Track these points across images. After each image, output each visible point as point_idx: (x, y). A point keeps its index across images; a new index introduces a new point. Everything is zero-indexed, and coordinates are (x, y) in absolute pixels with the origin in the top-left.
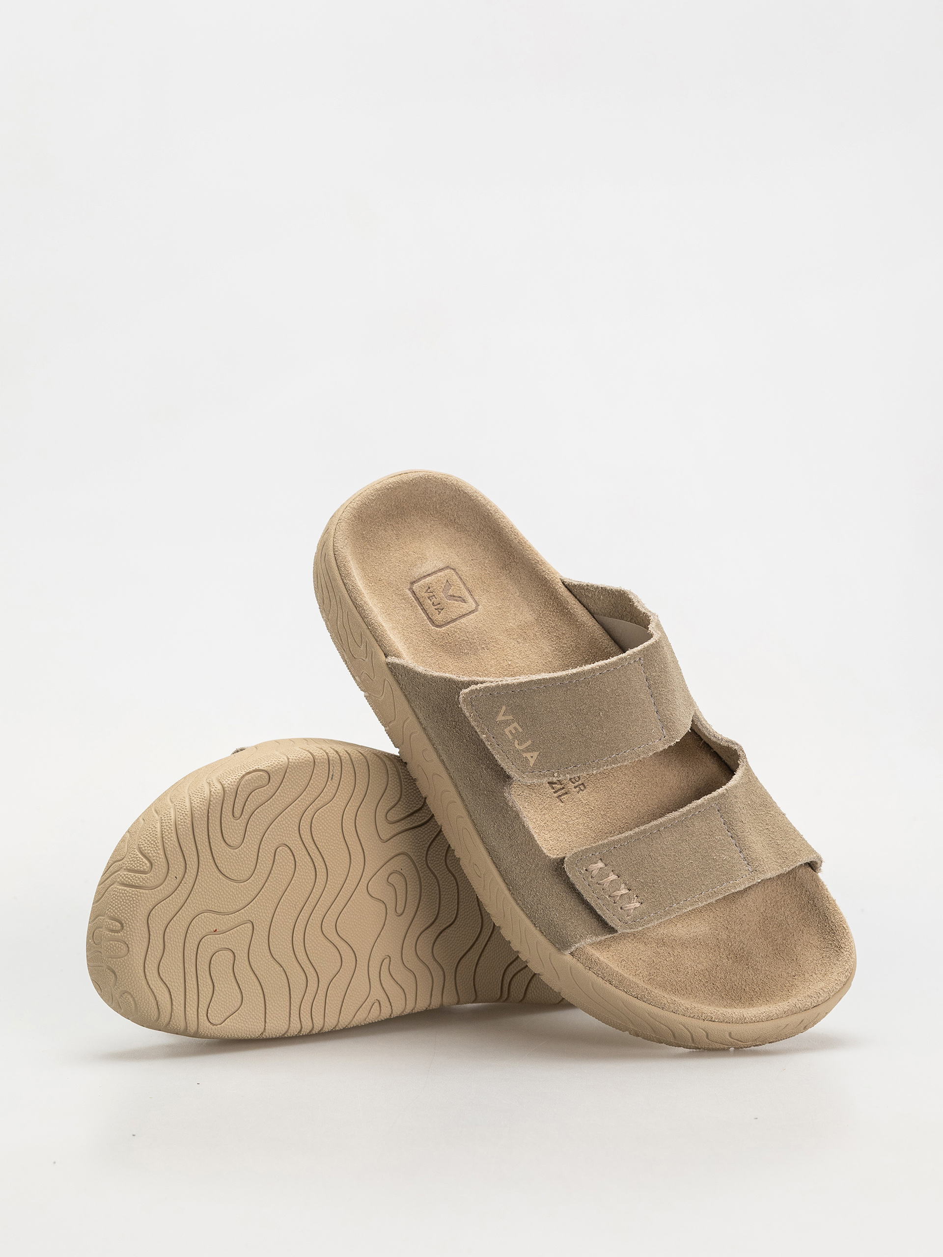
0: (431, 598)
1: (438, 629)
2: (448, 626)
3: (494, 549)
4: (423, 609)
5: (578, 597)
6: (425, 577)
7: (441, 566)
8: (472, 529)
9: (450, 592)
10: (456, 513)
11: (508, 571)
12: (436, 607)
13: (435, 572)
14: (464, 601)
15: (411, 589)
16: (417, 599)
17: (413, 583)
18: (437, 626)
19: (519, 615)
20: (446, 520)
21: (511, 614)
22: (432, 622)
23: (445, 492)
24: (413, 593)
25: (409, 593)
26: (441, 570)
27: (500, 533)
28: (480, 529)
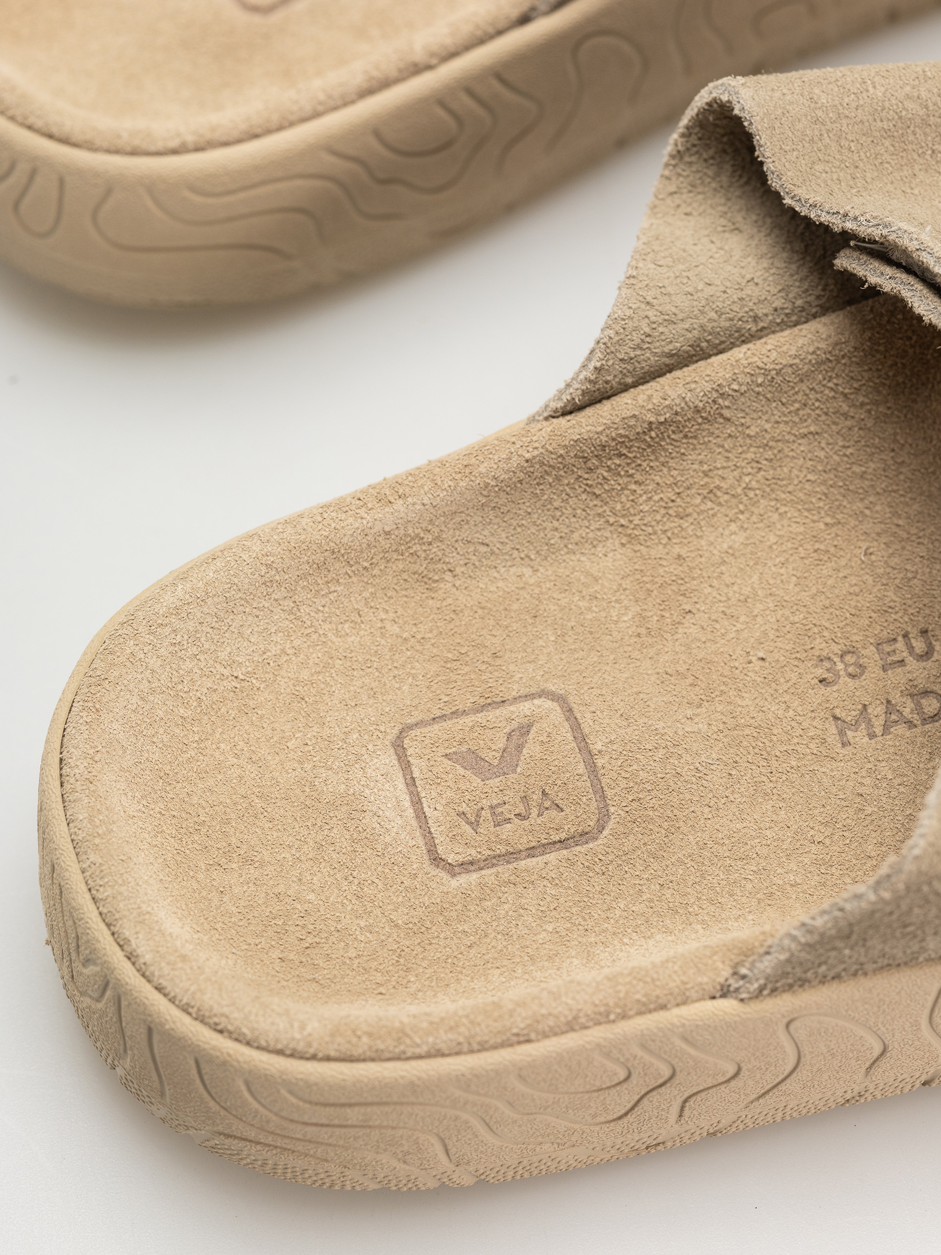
0: (500, 819)
1: (612, 824)
3: (366, 594)
4: (531, 852)
5: (629, 380)
6: (420, 817)
7: (392, 759)
8: (279, 637)
10: (218, 666)
11: (448, 576)
12: (535, 812)
13: (411, 783)
14: (525, 730)
15: (452, 870)
16: (491, 861)
17: (433, 860)
18: (601, 825)
20: (230, 704)
21: (589, 609)
22: (584, 836)
23: (153, 671)
24: (468, 866)
25: (464, 880)
26: (405, 765)
27: (333, 552)
28: (291, 612)
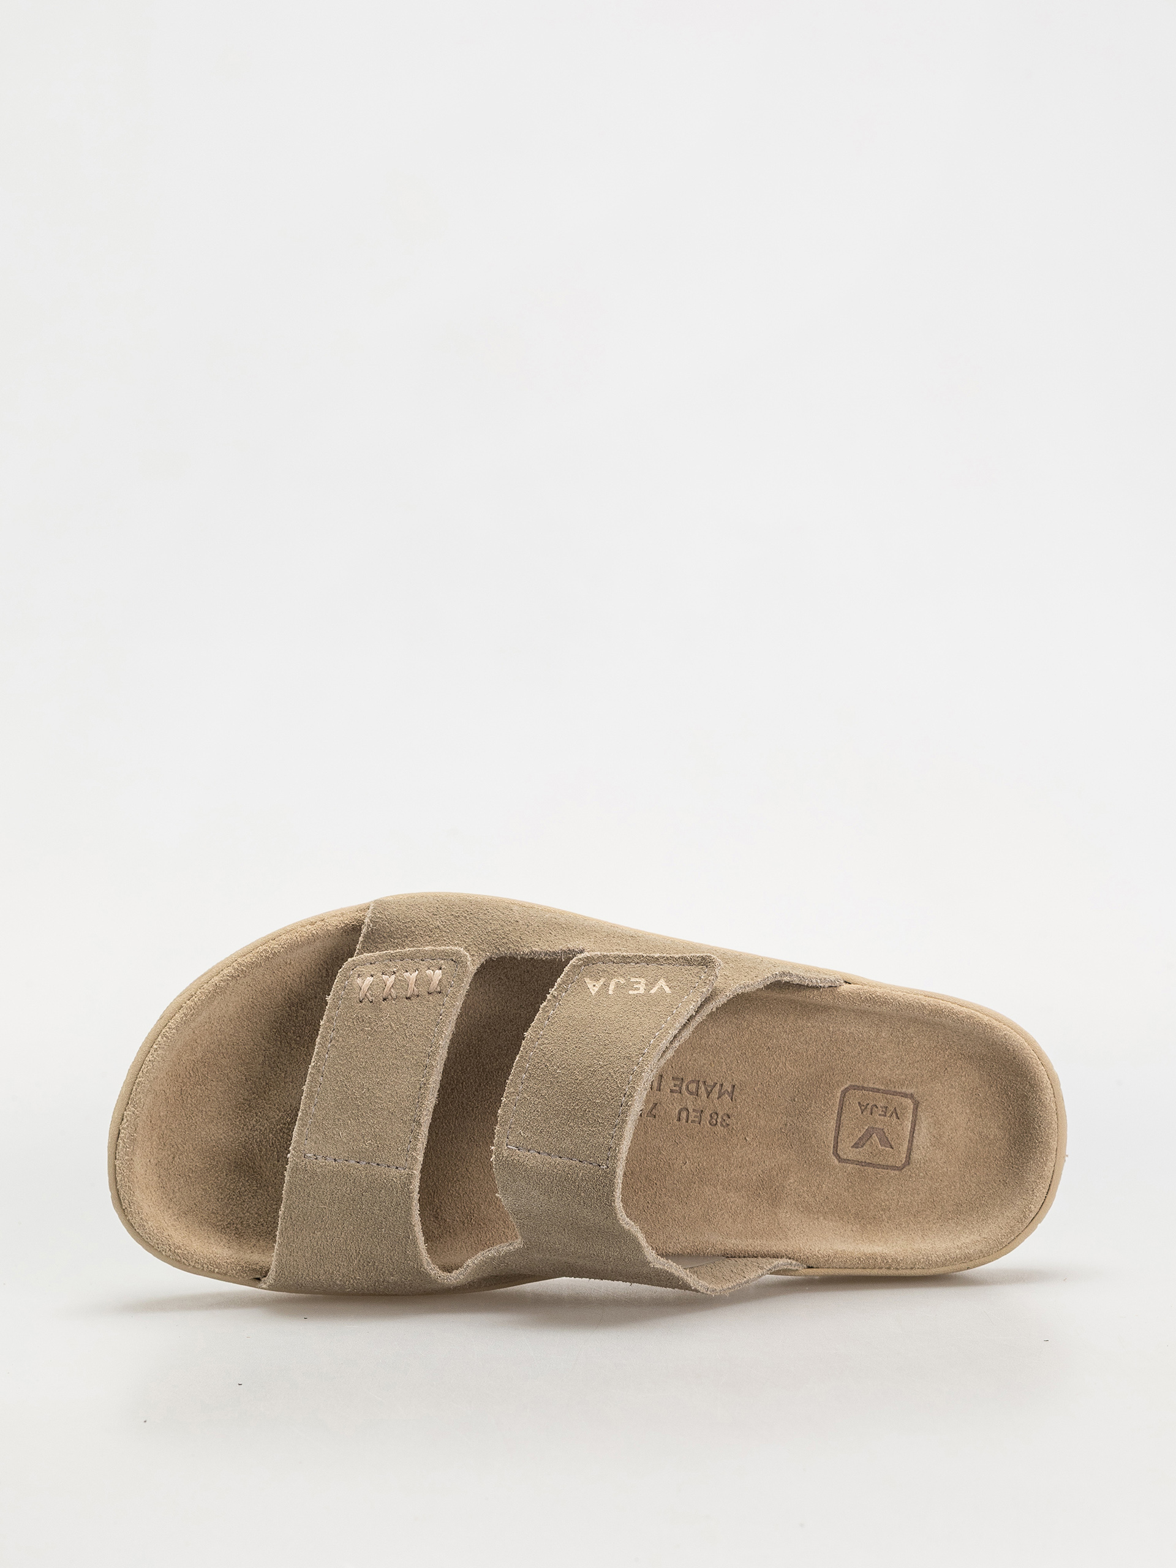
0: (884, 1109)
1: (842, 1088)
2: (838, 1100)
4: (878, 1090)
6: (914, 1124)
7: (915, 1156)
9: (875, 1137)
12: (869, 1107)
13: (911, 1142)
14: (856, 1146)
15: (912, 1096)
16: (895, 1093)
17: (917, 1105)
18: (847, 1090)
19: (796, 1200)
22: (856, 1088)
24: (905, 1096)
25: (910, 1091)
26: (910, 1150)
